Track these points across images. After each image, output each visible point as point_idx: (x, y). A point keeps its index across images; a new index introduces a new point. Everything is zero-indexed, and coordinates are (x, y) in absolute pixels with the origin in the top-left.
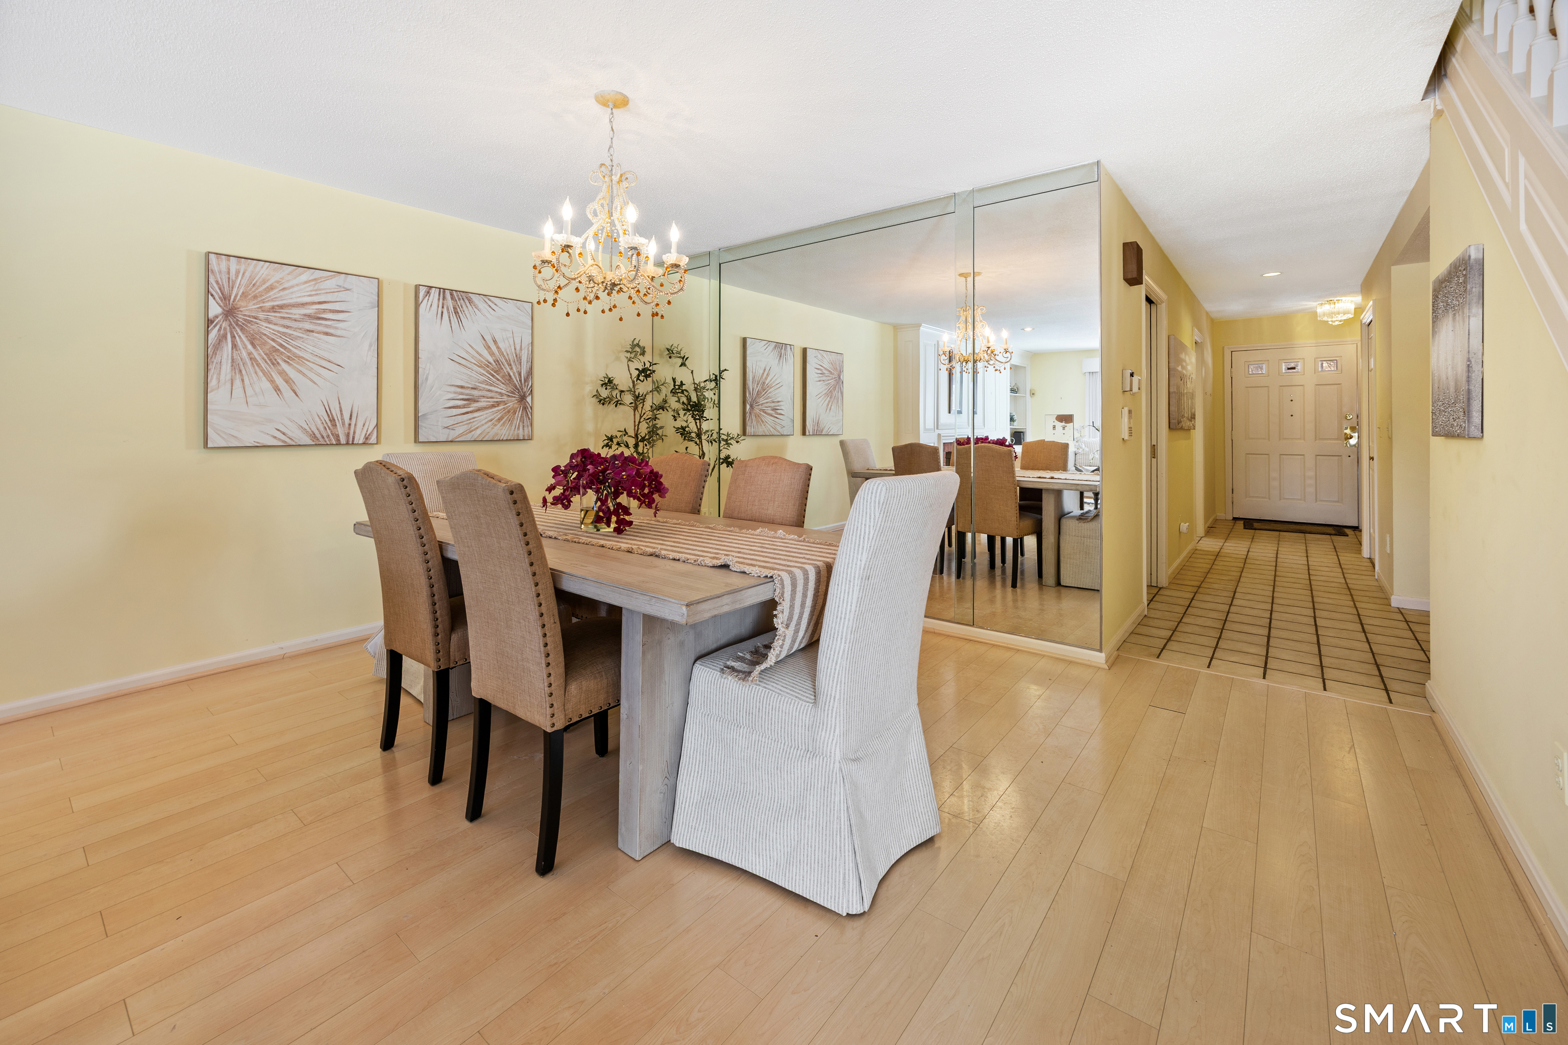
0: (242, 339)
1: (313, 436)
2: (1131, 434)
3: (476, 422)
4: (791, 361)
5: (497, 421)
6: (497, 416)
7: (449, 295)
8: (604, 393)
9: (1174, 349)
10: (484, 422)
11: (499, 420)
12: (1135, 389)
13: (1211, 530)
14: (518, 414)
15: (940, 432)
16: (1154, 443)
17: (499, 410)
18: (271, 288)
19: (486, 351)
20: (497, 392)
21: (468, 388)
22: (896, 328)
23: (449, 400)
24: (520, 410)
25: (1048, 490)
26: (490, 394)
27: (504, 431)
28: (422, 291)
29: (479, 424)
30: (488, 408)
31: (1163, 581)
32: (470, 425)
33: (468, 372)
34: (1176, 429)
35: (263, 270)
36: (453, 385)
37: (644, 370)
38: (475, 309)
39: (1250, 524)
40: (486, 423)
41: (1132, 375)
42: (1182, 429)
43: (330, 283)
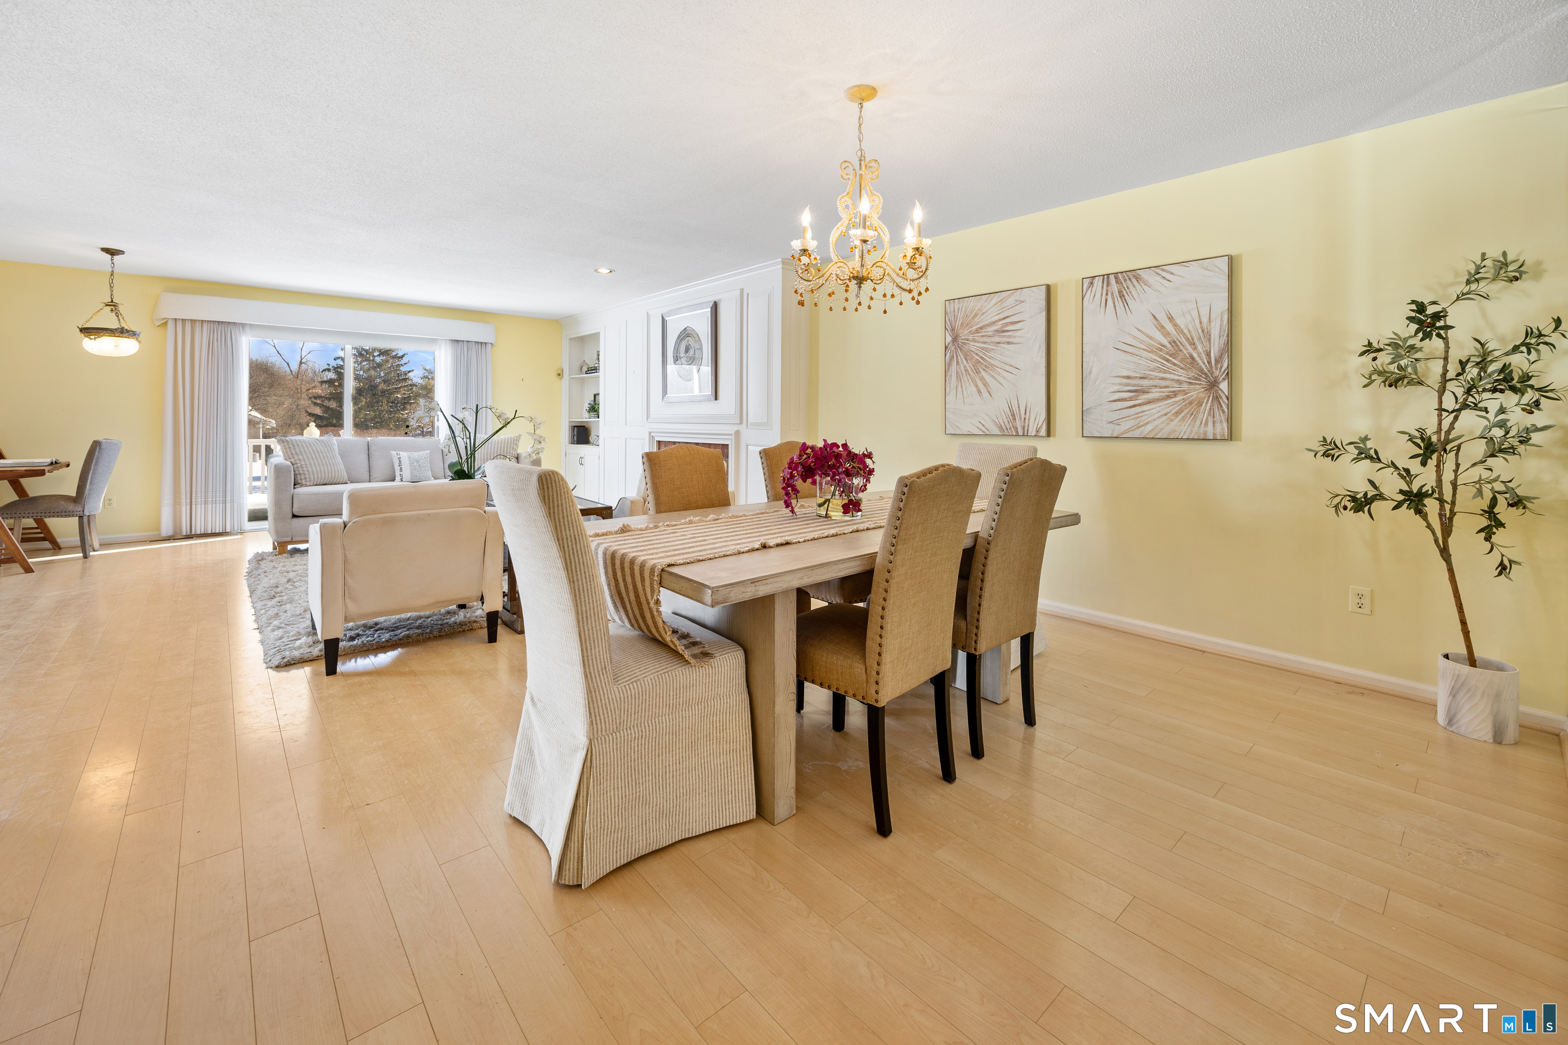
1: (1001, 428)
3: (1146, 417)
5: (1173, 415)
6: (1174, 409)
7: (1114, 279)
10: (1156, 416)
11: (1177, 414)
14: (1206, 407)
17: (1176, 402)
19: (1158, 332)
20: (1173, 380)
21: (1136, 377)
23: (1113, 392)
24: (1208, 401)
26: (1163, 383)
27: (1184, 429)
29: (1150, 419)
30: (1162, 399)
32: (1138, 420)
35: (971, 303)
36: (1118, 376)
38: (1144, 287)
40: (1159, 418)
43: (1011, 301)
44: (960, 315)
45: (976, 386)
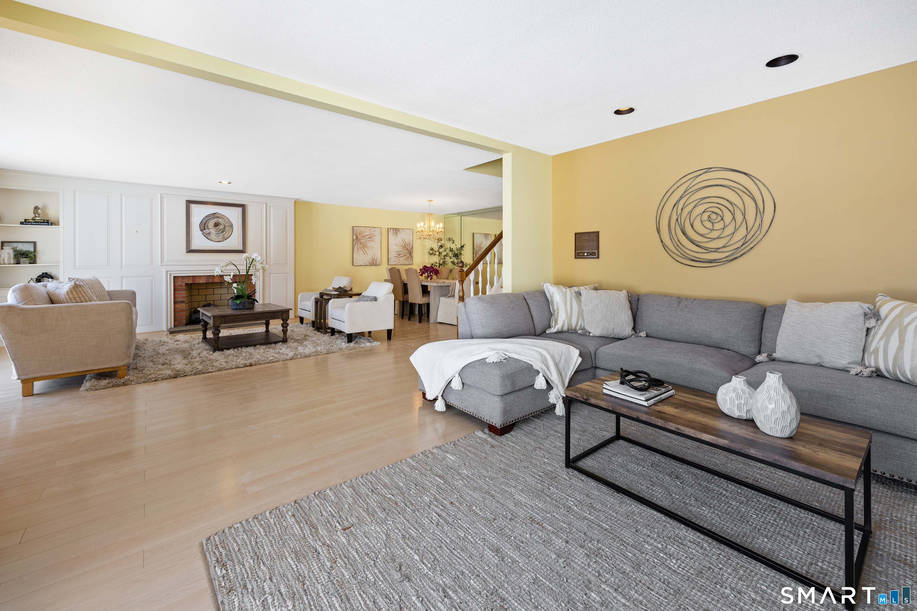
0: (359, 243)
1: (370, 263)
8: (431, 252)
18: (363, 232)
19: (402, 243)
28: (389, 229)
33: (399, 248)
35: (362, 228)
37: (442, 245)
43: (372, 230)
45: (363, 252)
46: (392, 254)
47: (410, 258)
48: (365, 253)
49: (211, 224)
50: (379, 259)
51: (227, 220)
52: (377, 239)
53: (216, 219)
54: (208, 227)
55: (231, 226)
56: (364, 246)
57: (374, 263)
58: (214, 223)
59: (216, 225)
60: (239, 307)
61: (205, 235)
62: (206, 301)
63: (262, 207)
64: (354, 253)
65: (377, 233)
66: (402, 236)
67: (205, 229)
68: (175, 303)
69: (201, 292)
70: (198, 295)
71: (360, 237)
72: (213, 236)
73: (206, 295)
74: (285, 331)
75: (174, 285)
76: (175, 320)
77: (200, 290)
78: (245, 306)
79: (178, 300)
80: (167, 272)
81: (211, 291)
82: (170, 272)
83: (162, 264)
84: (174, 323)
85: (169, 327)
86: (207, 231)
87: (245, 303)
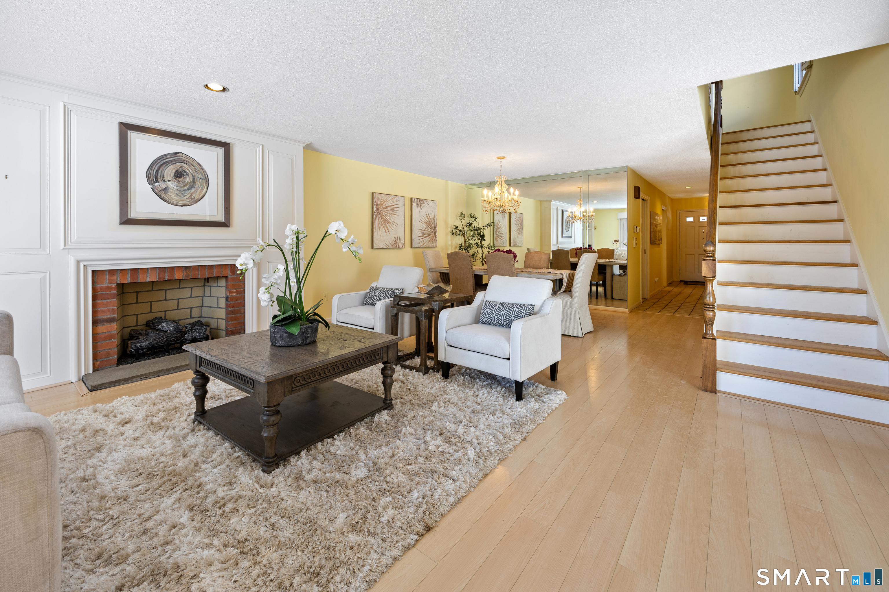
0: (379, 217)
1: (392, 246)
2: (636, 245)
4: (506, 217)
8: (454, 231)
9: (653, 215)
12: (638, 231)
13: (669, 285)
15: (558, 245)
16: (645, 249)
18: (385, 202)
22: (541, 202)
25: (609, 265)
28: (413, 199)
31: (648, 297)
33: (423, 225)
34: (653, 244)
35: (383, 196)
37: (469, 223)
39: (686, 283)
41: (637, 227)
42: (656, 244)
43: (395, 199)
44: (379, 200)
45: (385, 229)
46: (416, 233)
47: (434, 239)
48: (387, 231)
49: (169, 171)
50: (402, 239)
51: (198, 168)
52: (400, 211)
53: (178, 165)
54: (162, 177)
55: (205, 179)
56: (386, 222)
57: (396, 246)
58: (174, 171)
59: (179, 175)
60: (293, 343)
61: (157, 191)
62: (151, 312)
63: (256, 151)
64: (374, 230)
65: (400, 204)
66: (427, 209)
67: (157, 181)
68: (95, 323)
69: (142, 297)
70: (137, 303)
71: (381, 208)
72: (172, 196)
73: (151, 302)
74: (387, 385)
75: (94, 289)
76: (95, 357)
77: (140, 294)
78: (307, 339)
79: (101, 316)
80: (78, 262)
81: (161, 295)
82: (86, 263)
83: (68, 246)
84: (94, 364)
85: (83, 374)
86: (160, 185)
87: (307, 332)
